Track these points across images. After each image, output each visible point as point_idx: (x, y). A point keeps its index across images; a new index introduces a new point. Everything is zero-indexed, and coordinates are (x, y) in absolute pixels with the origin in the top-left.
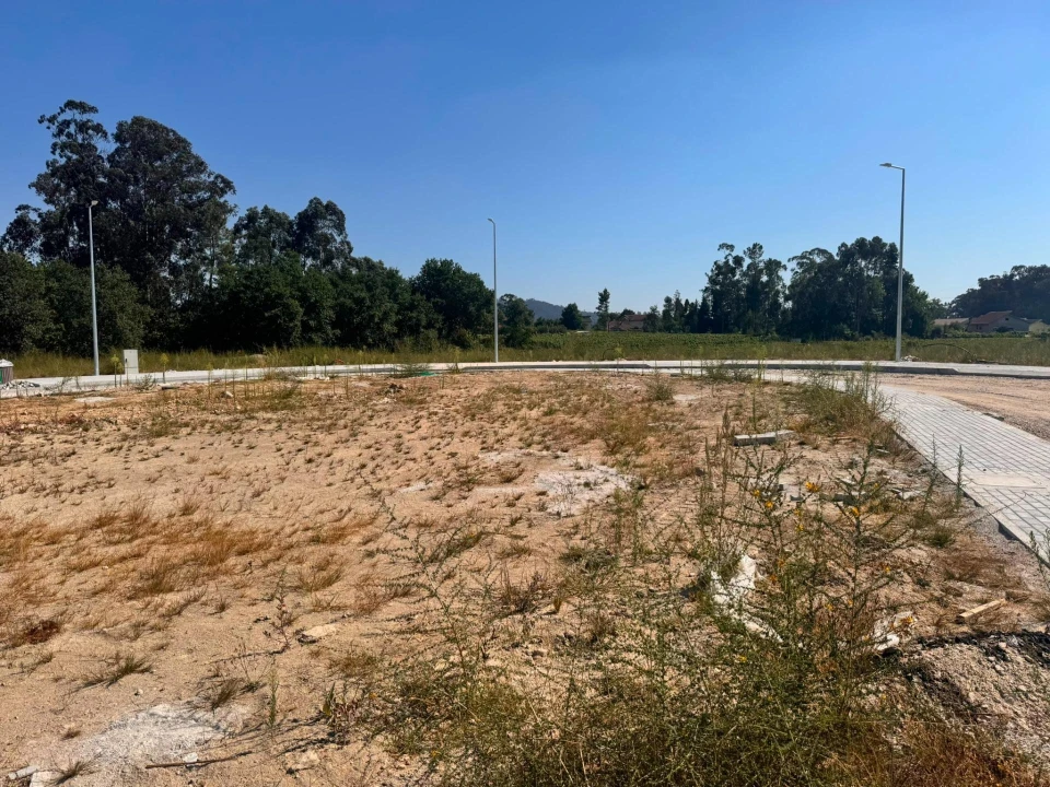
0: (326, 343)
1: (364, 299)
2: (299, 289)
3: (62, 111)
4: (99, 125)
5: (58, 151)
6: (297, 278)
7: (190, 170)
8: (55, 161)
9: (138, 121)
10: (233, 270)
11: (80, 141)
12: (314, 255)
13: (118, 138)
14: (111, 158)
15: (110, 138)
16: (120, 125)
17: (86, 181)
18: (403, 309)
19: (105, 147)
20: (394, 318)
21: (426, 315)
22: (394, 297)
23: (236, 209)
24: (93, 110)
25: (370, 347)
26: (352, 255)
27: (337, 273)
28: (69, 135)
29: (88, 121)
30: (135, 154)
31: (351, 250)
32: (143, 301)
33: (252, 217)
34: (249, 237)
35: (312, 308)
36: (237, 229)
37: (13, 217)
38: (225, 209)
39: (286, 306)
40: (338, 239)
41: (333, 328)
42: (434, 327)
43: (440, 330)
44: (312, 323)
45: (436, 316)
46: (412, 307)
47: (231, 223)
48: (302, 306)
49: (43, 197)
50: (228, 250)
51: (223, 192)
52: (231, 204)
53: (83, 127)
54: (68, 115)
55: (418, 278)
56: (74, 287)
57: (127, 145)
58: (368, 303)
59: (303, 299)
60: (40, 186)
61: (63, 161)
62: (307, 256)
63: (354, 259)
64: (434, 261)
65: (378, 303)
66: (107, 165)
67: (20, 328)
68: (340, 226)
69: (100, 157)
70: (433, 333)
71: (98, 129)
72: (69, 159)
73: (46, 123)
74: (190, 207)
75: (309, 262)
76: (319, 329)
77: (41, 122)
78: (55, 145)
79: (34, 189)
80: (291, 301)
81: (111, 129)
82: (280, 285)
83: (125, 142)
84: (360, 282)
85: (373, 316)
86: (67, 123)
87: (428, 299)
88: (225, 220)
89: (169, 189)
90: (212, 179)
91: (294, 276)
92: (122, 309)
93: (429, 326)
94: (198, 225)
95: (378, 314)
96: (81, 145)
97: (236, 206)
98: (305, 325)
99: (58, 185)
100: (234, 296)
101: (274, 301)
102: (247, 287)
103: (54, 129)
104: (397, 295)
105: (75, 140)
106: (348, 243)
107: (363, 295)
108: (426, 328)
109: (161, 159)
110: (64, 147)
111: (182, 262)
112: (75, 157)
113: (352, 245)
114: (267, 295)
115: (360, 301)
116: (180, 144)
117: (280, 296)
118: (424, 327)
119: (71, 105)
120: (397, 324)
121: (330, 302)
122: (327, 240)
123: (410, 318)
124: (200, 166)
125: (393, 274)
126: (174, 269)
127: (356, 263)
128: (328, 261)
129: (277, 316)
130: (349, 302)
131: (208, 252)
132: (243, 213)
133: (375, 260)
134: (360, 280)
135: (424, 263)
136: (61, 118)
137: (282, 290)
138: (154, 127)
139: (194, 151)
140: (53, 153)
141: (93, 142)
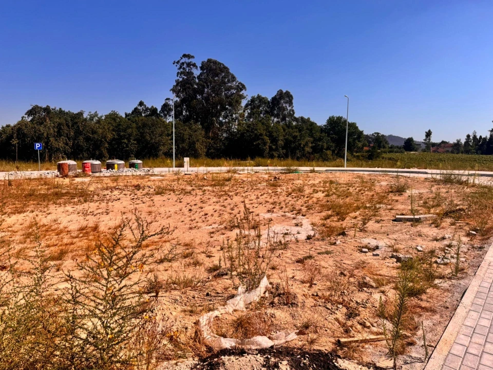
0: (279, 157)
1: (297, 136)
2: (269, 132)
3: (181, 58)
4: (195, 63)
5: (179, 75)
6: (268, 126)
7: (229, 81)
8: (178, 80)
9: (209, 61)
10: (243, 124)
11: (187, 71)
12: (277, 116)
13: (202, 68)
14: (199, 77)
15: (199, 68)
16: (203, 62)
17: (189, 88)
18: (315, 140)
19: (197, 72)
20: (310, 145)
21: (327, 143)
22: (312, 136)
23: (247, 97)
24: (193, 57)
25: (298, 159)
26: (295, 115)
27: (286, 124)
28: (184, 69)
29: (191, 62)
30: (208, 75)
31: (294, 113)
32: (208, 138)
33: (253, 100)
34: (251, 109)
35: (274, 140)
36: (247, 106)
37: (164, 102)
38: (242, 97)
39: (263, 139)
40: (289, 108)
41: (282, 150)
42: (330, 149)
43: (333, 151)
44: (274, 147)
45: (331, 144)
46: (320, 139)
47: (244, 103)
48: (269, 140)
49: (175, 94)
50: (242, 115)
51: (241, 90)
52: (245, 95)
53: (189, 65)
54: (184, 60)
55: (325, 126)
56: (182, 131)
57: (205, 71)
58: (299, 138)
59: (271, 136)
60: (173, 90)
61: (181, 79)
62: (275, 117)
63: (295, 118)
64: (333, 117)
65: (303, 138)
66: (197, 81)
67: (158, 147)
68: (291, 103)
69: (195, 77)
70: (329, 152)
71: (194, 65)
72: (183, 78)
73: (176, 64)
74: (227, 97)
75: (276, 120)
76: (276, 150)
77: (174, 64)
78: (178, 73)
79: (172, 91)
80: (265, 137)
81: (199, 65)
82: (261, 129)
83: (204, 70)
84: (296, 128)
85: (300, 144)
86: (183, 64)
87: (328, 136)
88: (241, 102)
89: (219, 89)
90: (237, 84)
91: (267, 126)
92: (198, 141)
93: (328, 149)
94: (230, 105)
95: (303, 143)
96: (188, 72)
97: (247, 95)
98: (270, 148)
99: (180, 89)
100: (242, 134)
101: (258, 137)
102: (248, 131)
103: (178, 66)
104: (313, 134)
105: (186, 71)
106: (293, 111)
107: (297, 134)
108: (326, 150)
109: (217, 76)
110: (182, 73)
111: (224, 121)
112: (185, 77)
113: (295, 111)
114: (256, 134)
115: (295, 137)
116: (225, 69)
117: (261, 135)
118: (325, 149)
119: (185, 56)
120: (312, 147)
121: (281, 138)
122: (284, 109)
123: (319, 145)
124: (234, 78)
125: (313, 124)
126: (221, 123)
127: (296, 119)
128: (284, 119)
129: (259, 144)
130: (290, 138)
131: (234, 116)
132: (249, 98)
133: (306, 117)
134: (296, 127)
135: (328, 118)
136: (181, 62)
137: (262, 131)
138: (215, 63)
139: (231, 71)
140: (177, 76)
141: (192, 71)
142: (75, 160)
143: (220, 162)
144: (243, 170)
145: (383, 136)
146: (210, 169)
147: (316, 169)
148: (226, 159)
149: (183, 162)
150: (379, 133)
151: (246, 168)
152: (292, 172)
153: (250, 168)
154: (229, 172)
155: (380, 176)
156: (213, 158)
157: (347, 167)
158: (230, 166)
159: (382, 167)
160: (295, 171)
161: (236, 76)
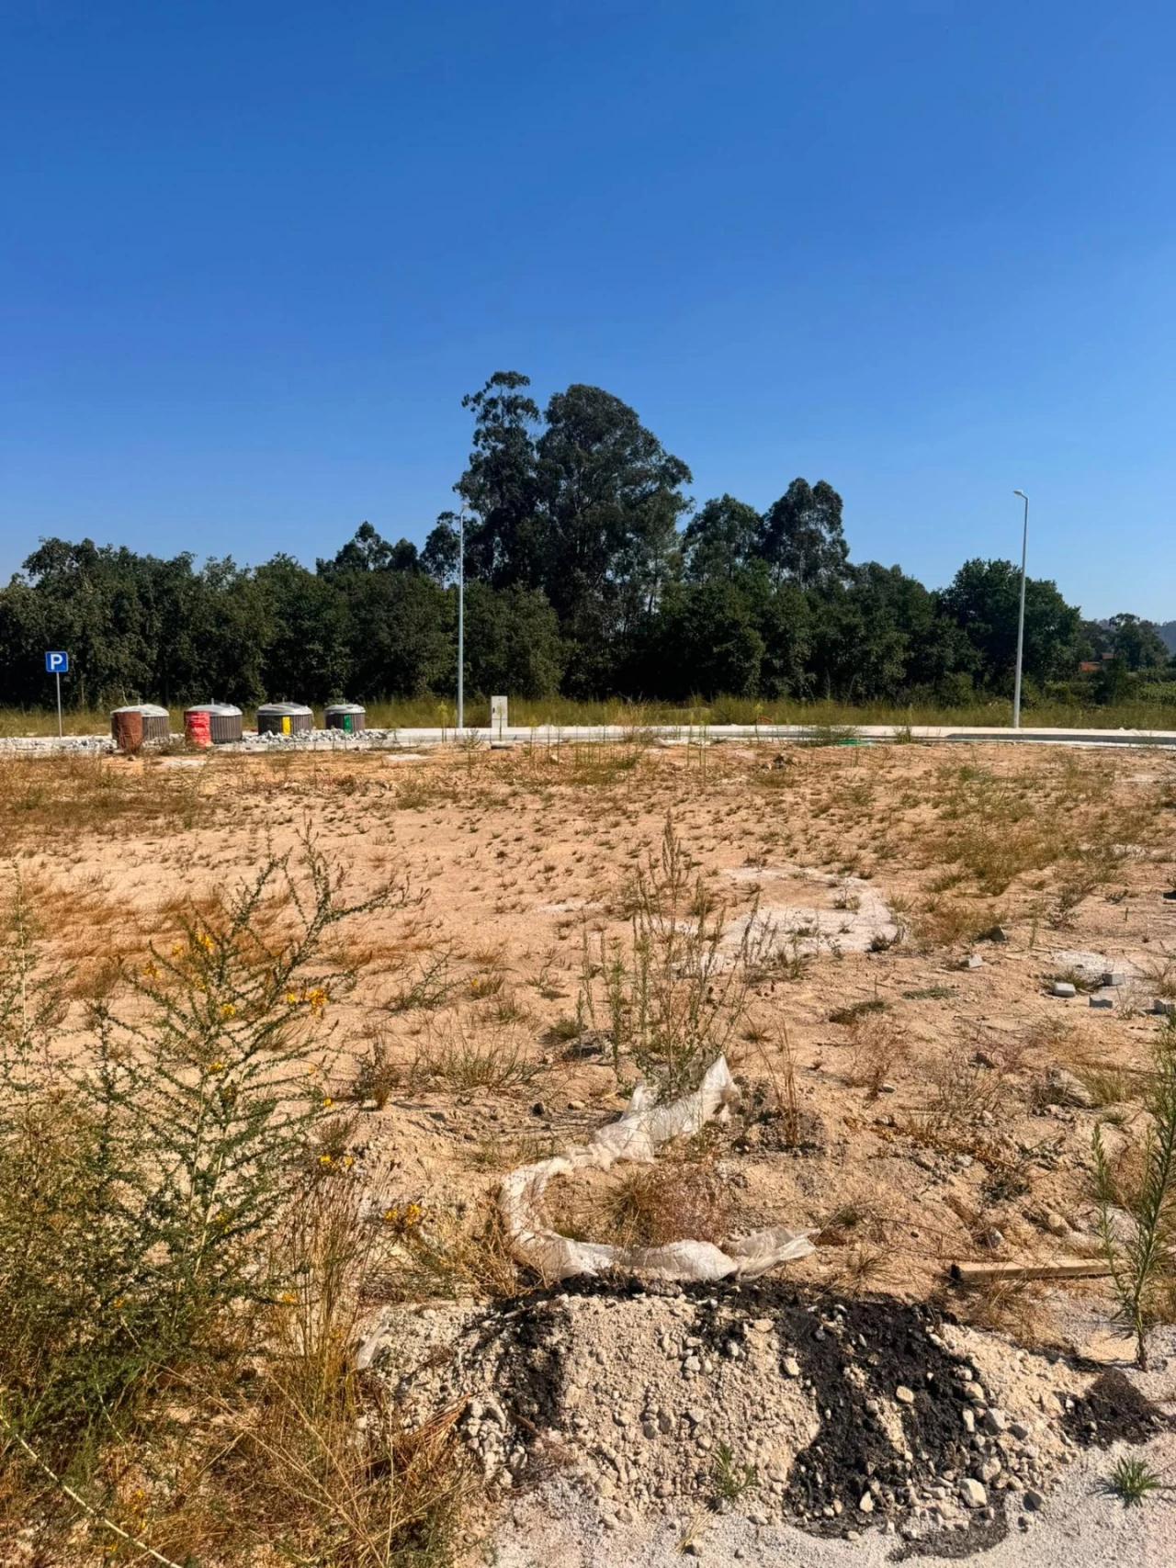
0: (795, 694)
1: (856, 626)
2: (763, 615)
3: (489, 386)
4: (530, 401)
5: (480, 442)
6: (760, 598)
7: (635, 453)
8: (479, 454)
9: (576, 391)
10: (679, 590)
11: (507, 425)
12: (791, 563)
13: (551, 416)
14: (541, 446)
15: (542, 417)
16: (555, 399)
17: (511, 479)
18: (919, 641)
19: (536, 429)
20: (901, 655)
21: (956, 651)
22: (905, 625)
23: (693, 504)
24: (524, 381)
25: (857, 700)
26: (848, 559)
27: (821, 589)
28: (496, 418)
29: (516, 397)
30: (569, 437)
31: (846, 552)
32: (565, 634)
33: (712, 513)
34: (707, 541)
35: (778, 642)
36: (691, 531)
37: (435, 526)
38: (676, 504)
39: (743, 639)
40: (828, 537)
41: (806, 671)
42: (966, 669)
43: (978, 676)
44: (777, 663)
45: (971, 652)
46: (933, 638)
47: (682, 522)
48: (764, 639)
49: (468, 501)
50: (676, 563)
51: (675, 481)
52: (686, 497)
53: (511, 406)
54: (494, 392)
55: (950, 592)
56: (487, 616)
57: (561, 425)
58: (862, 632)
59: (768, 628)
60: (463, 488)
61: (487, 453)
62: (782, 566)
63: (849, 567)
64: (978, 563)
65: (878, 632)
66: (536, 456)
67: (414, 667)
68: (833, 520)
69: (528, 444)
70: (964, 679)
71: (529, 407)
72: (494, 449)
73: (471, 404)
74: (630, 505)
75: (786, 573)
76: (786, 671)
77: (465, 404)
78: (478, 433)
79: (458, 491)
80: (750, 631)
81: (543, 405)
82: (737, 609)
83: (558, 421)
84: (854, 600)
85: (868, 653)
86: (493, 403)
87: (961, 625)
88: (673, 521)
89: (606, 481)
90: (663, 462)
91: (756, 595)
92: (537, 644)
93: (960, 666)
94: (640, 529)
95: (876, 648)
96: (508, 431)
97: (692, 499)
98: (767, 668)
99: (485, 485)
100: (677, 625)
101: (727, 631)
102: (694, 613)
103: (480, 410)
104: (909, 619)
105: (501, 425)
106: (843, 544)
107: (856, 620)
108: (955, 670)
109: (599, 439)
110: (489, 433)
111: (618, 581)
112: (501, 446)
113: (849, 545)
114: (719, 625)
115: (849, 630)
116: (624, 417)
117: (736, 624)
118: (949, 669)
119: (499, 378)
120: (905, 664)
121: (804, 633)
122: (814, 538)
123: (928, 656)
124: (651, 443)
125: (909, 587)
126: (609, 589)
127: (851, 572)
128: (810, 573)
129: (728, 653)
130: (833, 632)
131: (651, 564)
132: (700, 508)
133: (888, 566)
134: (854, 597)
135: (961, 567)
136: (487, 396)
137: (739, 616)
138: (595, 396)
139: (644, 422)
140: (476, 443)
141: (521, 425)
142: (164, 705)
143: (605, 709)
144: (675, 735)
145: (1147, 625)
146: (569, 731)
147: (917, 731)
148: (625, 701)
149: (489, 711)
150: (1132, 617)
151: (685, 729)
152: (836, 742)
153: (696, 729)
154: (629, 739)
155: (1132, 754)
156: (583, 699)
157: (1021, 726)
158: (633, 722)
159: (1139, 728)
160: (847, 738)
161: (658, 436)
